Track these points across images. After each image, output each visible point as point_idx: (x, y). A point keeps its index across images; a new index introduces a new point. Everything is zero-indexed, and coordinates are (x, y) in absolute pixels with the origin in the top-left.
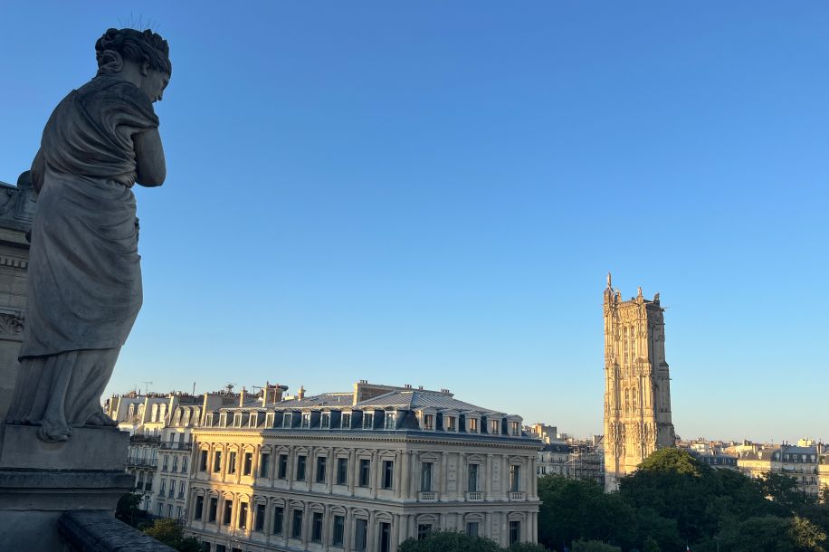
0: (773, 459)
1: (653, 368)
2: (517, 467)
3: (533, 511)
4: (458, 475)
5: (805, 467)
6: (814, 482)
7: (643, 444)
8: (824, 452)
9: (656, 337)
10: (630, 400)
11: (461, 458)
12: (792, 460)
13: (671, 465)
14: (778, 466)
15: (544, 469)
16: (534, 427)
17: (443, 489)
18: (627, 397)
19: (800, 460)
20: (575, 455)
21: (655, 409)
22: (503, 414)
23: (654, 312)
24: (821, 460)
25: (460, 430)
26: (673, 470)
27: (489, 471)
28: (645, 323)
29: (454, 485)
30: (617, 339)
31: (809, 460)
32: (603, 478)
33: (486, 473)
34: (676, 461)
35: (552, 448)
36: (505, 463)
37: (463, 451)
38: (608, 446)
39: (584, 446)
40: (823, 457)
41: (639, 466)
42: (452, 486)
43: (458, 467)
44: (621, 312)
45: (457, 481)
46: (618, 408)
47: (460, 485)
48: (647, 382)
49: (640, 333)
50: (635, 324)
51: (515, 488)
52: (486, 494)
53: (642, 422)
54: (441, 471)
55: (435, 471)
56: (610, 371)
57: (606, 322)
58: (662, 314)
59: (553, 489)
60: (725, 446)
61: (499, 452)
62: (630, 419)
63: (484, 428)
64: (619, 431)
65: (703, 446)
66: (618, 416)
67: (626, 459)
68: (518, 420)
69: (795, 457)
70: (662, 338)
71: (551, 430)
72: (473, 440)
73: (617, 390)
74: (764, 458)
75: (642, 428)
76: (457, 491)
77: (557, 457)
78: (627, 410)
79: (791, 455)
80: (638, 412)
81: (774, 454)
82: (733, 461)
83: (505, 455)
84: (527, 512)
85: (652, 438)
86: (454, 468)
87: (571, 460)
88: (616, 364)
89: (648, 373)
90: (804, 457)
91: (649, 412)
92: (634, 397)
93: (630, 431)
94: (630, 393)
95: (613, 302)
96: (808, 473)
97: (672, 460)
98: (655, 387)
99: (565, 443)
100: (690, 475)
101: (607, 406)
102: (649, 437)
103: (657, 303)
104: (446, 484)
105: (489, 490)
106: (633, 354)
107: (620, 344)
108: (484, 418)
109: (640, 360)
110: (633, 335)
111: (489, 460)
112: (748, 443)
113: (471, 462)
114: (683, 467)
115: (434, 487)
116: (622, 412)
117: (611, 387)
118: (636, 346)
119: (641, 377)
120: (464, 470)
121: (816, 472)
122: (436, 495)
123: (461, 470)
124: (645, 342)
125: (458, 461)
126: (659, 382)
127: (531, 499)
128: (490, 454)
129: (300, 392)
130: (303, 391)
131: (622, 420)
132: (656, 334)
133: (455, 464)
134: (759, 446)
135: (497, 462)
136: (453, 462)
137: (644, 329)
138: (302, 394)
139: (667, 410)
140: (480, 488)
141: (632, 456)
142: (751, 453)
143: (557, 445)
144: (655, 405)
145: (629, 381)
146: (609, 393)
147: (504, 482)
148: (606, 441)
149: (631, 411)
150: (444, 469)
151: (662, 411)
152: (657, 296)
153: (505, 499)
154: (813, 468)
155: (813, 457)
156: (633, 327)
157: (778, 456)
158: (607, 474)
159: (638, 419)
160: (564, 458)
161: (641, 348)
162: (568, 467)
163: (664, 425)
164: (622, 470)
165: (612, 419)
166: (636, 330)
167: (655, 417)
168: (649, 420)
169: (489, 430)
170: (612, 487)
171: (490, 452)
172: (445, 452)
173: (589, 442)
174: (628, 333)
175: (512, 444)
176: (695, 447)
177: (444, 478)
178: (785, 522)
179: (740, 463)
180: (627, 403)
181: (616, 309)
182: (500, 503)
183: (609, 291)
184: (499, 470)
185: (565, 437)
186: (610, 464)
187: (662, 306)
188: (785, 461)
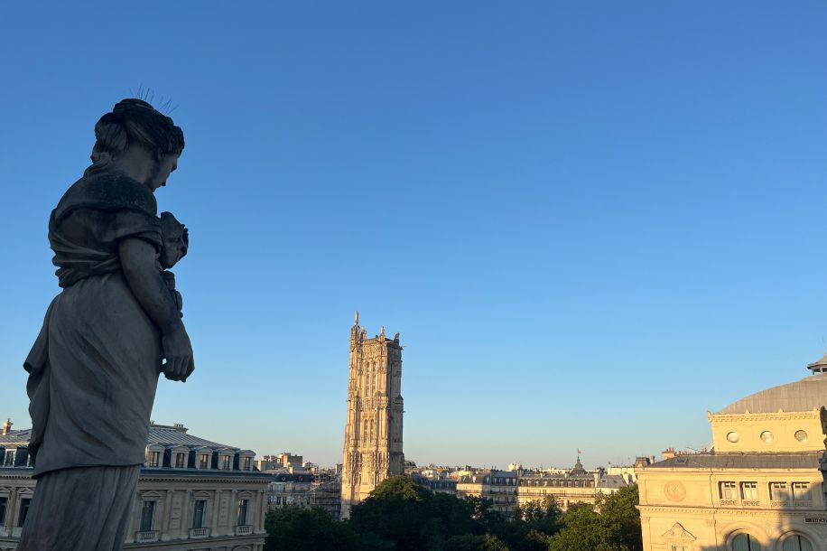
0: (484, 482)
1: (390, 401)
2: (246, 501)
3: (258, 543)
4: (183, 512)
5: (508, 489)
6: (515, 501)
7: (377, 473)
8: (523, 476)
9: (394, 373)
10: (368, 431)
11: (188, 495)
12: (498, 483)
13: (398, 492)
14: (488, 488)
15: (285, 499)
16: (280, 456)
17: (165, 528)
18: (366, 428)
19: (505, 483)
20: (317, 484)
21: (389, 439)
22: (235, 450)
23: (393, 349)
24: (521, 483)
25: (189, 466)
26: (400, 496)
27: (216, 506)
28: (385, 359)
29: (178, 522)
30: (361, 374)
31: (511, 483)
32: (340, 505)
33: (213, 509)
34: (402, 487)
35: (294, 478)
36: (233, 497)
37: (190, 487)
38: (345, 475)
39: (325, 475)
40: (522, 480)
41: (371, 493)
42: (175, 524)
43: (183, 504)
44: (365, 349)
45: (182, 519)
46: (357, 439)
47: (184, 522)
48: (383, 414)
49: (381, 367)
50: (376, 360)
51: (242, 522)
52: (211, 531)
53: (377, 451)
54: (165, 509)
55: (158, 508)
56: (352, 403)
57: (351, 356)
58: (400, 352)
59: (287, 519)
60: (451, 471)
61: (227, 487)
62: (367, 448)
63: (215, 464)
64: (356, 460)
65: (431, 472)
66: (356, 446)
67: (361, 487)
68: (250, 454)
69: (501, 480)
70: (399, 374)
71: (296, 460)
72: (203, 476)
73: (357, 421)
74: (477, 482)
75: (377, 457)
76: (180, 528)
77: (298, 487)
78: (365, 441)
79: (498, 478)
80: (374, 442)
81: (485, 478)
82: (453, 485)
83: (235, 490)
84: (252, 545)
85: (385, 465)
86: (179, 506)
87: (313, 489)
88: (358, 397)
89: (385, 406)
90: (508, 480)
91: (383, 442)
92: (372, 428)
93: (366, 460)
94: (369, 424)
95: (359, 339)
96: (510, 494)
97: (399, 487)
98: (390, 419)
99: (308, 472)
100: (412, 500)
101: (347, 436)
102: (382, 466)
103: (396, 341)
104: (169, 523)
105: (215, 526)
106: (374, 388)
107: (364, 378)
108: (215, 452)
109: (379, 394)
110: (374, 370)
111: (217, 496)
112: (469, 468)
113: (197, 499)
114: (408, 492)
115: (155, 527)
116: (361, 443)
117: (352, 418)
118: (376, 380)
119: (378, 409)
120: (189, 506)
121: (516, 493)
122: (156, 535)
123: (186, 508)
124: (384, 377)
125: (184, 498)
126: (394, 414)
127: (257, 532)
128: (219, 490)
129: (6, 425)
130: (10, 424)
131: (360, 450)
132: (395, 370)
133: (180, 501)
134: (474, 470)
135: (226, 497)
136: (178, 499)
137: (384, 365)
138: (8, 428)
139: (399, 440)
140: (205, 524)
141: (366, 484)
142: (467, 476)
143: (299, 475)
144: (389, 436)
145: (367, 412)
146: (350, 425)
147: (231, 516)
148: (344, 470)
149: (368, 442)
150: (168, 508)
151: (395, 441)
152: (397, 335)
153: (231, 534)
154: (513, 490)
155: (514, 480)
156: (374, 363)
157: (488, 479)
158: (343, 502)
159: (374, 449)
160: (305, 487)
161: (381, 382)
162: (309, 496)
163: (395, 453)
164: (356, 498)
165: (351, 449)
166: (377, 366)
167: (389, 447)
168: (383, 450)
169: (221, 465)
170: (346, 514)
171: (219, 488)
172: (171, 489)
173: (331, 471)
174: (370, 369)
175: (243, 478)
176: (425, 473)
177: (167, 516)
178: (477, 538)
179: (460, 487)
180: (365, 434)
181: (361, 346)
182: (226, 538)
183: (356, 329)
184: (227, 505)
185: (309, 466)
186: (346, 492)
187: (400, 345)
188: (493, 483)
